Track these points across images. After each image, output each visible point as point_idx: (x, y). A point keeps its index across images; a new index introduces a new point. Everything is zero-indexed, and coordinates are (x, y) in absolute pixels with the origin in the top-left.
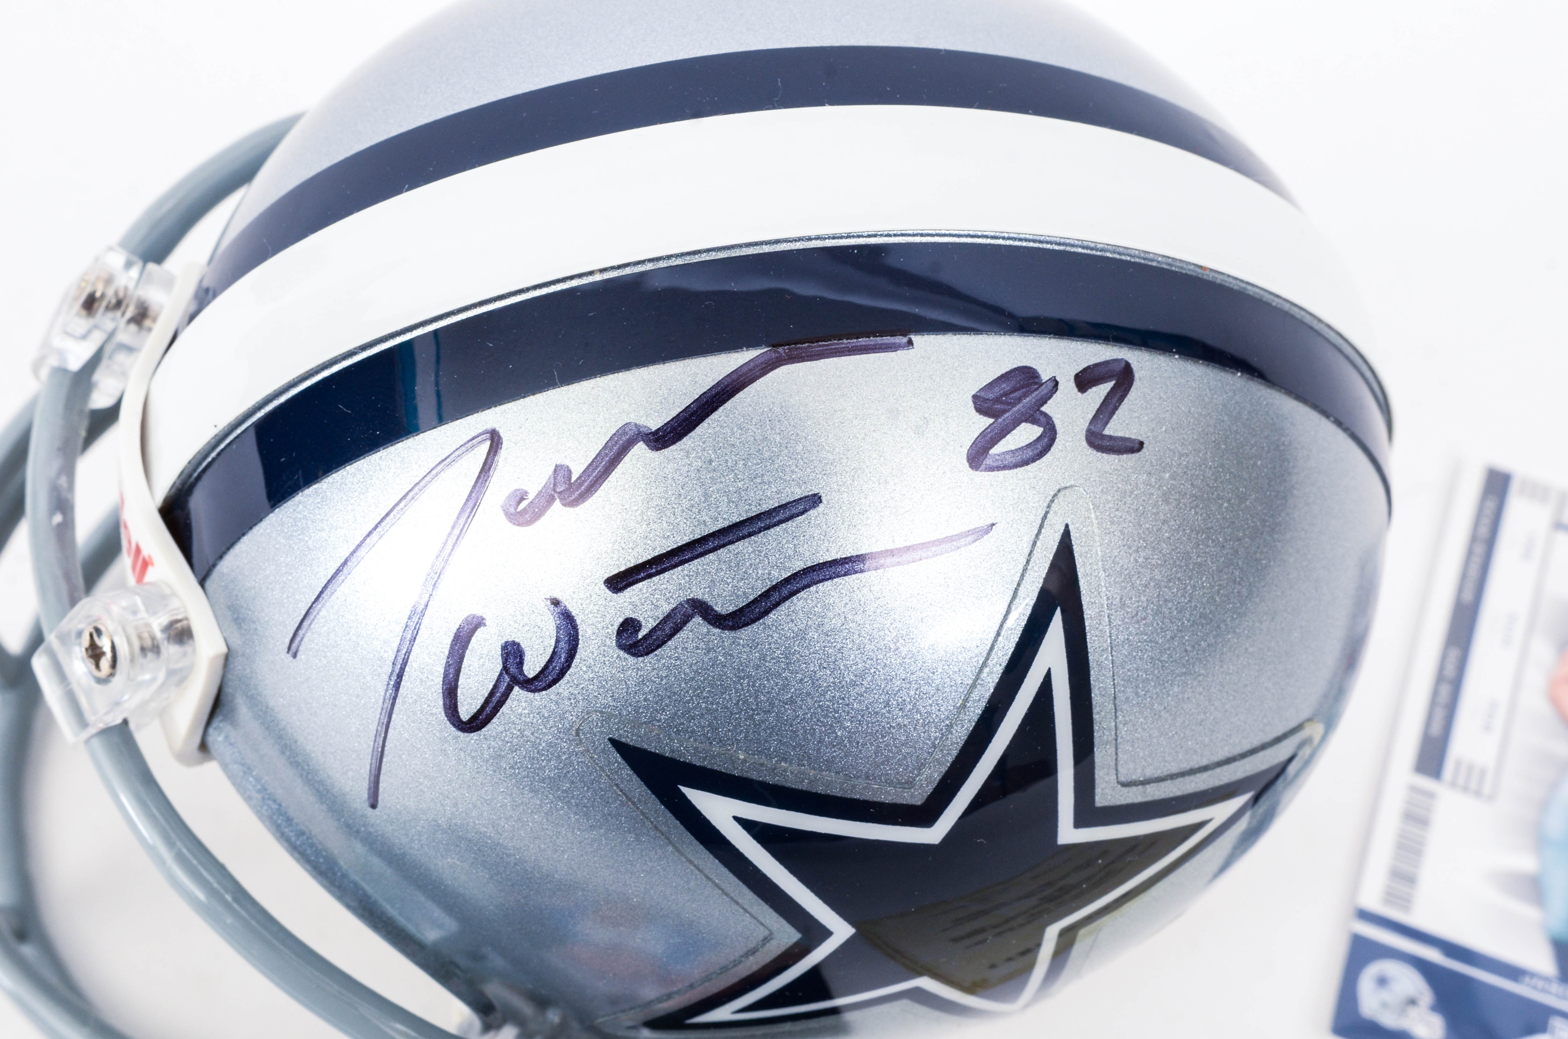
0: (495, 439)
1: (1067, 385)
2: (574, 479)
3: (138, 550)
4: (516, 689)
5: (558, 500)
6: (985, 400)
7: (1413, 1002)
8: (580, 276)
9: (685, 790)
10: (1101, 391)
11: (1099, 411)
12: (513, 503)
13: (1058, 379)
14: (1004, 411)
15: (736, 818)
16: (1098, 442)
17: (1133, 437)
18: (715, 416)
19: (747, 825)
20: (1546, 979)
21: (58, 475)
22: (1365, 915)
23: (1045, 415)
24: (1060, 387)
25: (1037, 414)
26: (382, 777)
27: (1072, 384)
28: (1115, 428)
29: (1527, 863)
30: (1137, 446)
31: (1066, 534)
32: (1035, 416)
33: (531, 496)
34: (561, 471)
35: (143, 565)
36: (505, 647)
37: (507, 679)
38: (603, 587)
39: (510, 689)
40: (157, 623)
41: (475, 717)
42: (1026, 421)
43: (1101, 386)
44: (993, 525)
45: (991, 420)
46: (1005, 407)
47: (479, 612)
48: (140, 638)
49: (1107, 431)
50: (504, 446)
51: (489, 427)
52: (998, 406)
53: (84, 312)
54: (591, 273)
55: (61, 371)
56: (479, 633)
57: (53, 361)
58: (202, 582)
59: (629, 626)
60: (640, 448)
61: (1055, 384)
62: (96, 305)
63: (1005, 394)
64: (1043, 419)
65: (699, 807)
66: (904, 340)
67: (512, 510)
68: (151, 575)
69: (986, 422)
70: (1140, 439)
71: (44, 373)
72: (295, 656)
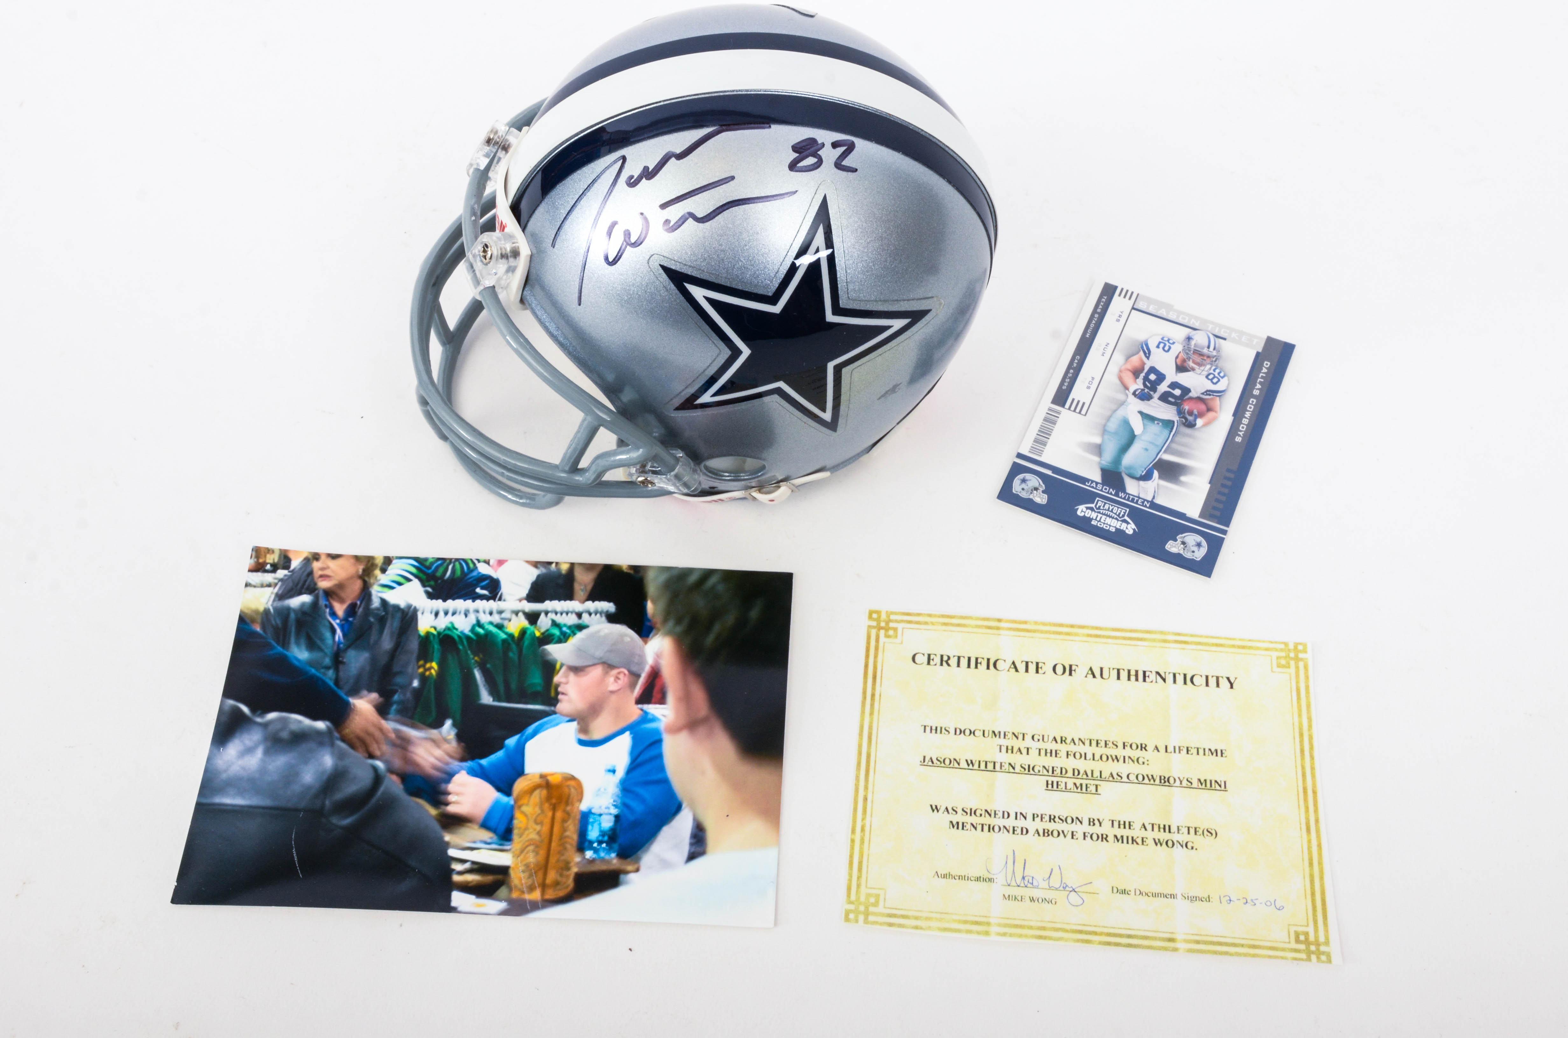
0: (624, 158)
1: (828, 146)
2: (650, 170)
3: (502, 223)
4: (628, 247)
5: (644, 178)
6: (796, 148)
7: (1036, 489)
8: (656, 103)
9: (686, 284)
10: (842, 149)
11: (840, 156)
12: (629, 180)
13: (825, 143)
14: (803, 152)
15: (704, 297)
16: (839, 166)
17: (854, 167)
18: (699, 148)
19: (708, 299)
20: (1097, 483)
21: (474, 204)
22: (1020, 456)
23: (819, 155)
24: (825, 146)
25: (816, 155)
26: (583, 290)
27: (830, 145)
28: (846, 162)
29: (1097, 440)
30: (855, 170)
31: (825, 197)
32: (815, 154)
33: (635, 177)
34: (646, 168)
35: (503, 228)
36: (625, 232)
37: (625, 243)
38: (659, 208)
39: (626, 247)
40: (508, 247)
41: (614, 259)
42: (812, 156)
43: (842, 148)
44: (797, 191)
45: (797, 155)
46: (803, 151)
47: (616, 220)
48: (501, 249)
49: (843, 164)
50: (627, 161)
51: (622, 155)
52: (801, 150)
53: (486, 144)
54: (660, 102)
55: (477, 170)
56: (616, 227)
57: (475, 166)
58: (523, 230)
59: (667, 222)
60: (673, 159)
61: (823, 145)
62: (491, 141)
63: (804, 146)
64: (818, 156)
65: (691, 291)
66: (768, 126)
67: (629, 182)
68: (506, 230)
69: (796, 155)
70: (856, 168)
71: (471, 171)
72: (554, 247)
